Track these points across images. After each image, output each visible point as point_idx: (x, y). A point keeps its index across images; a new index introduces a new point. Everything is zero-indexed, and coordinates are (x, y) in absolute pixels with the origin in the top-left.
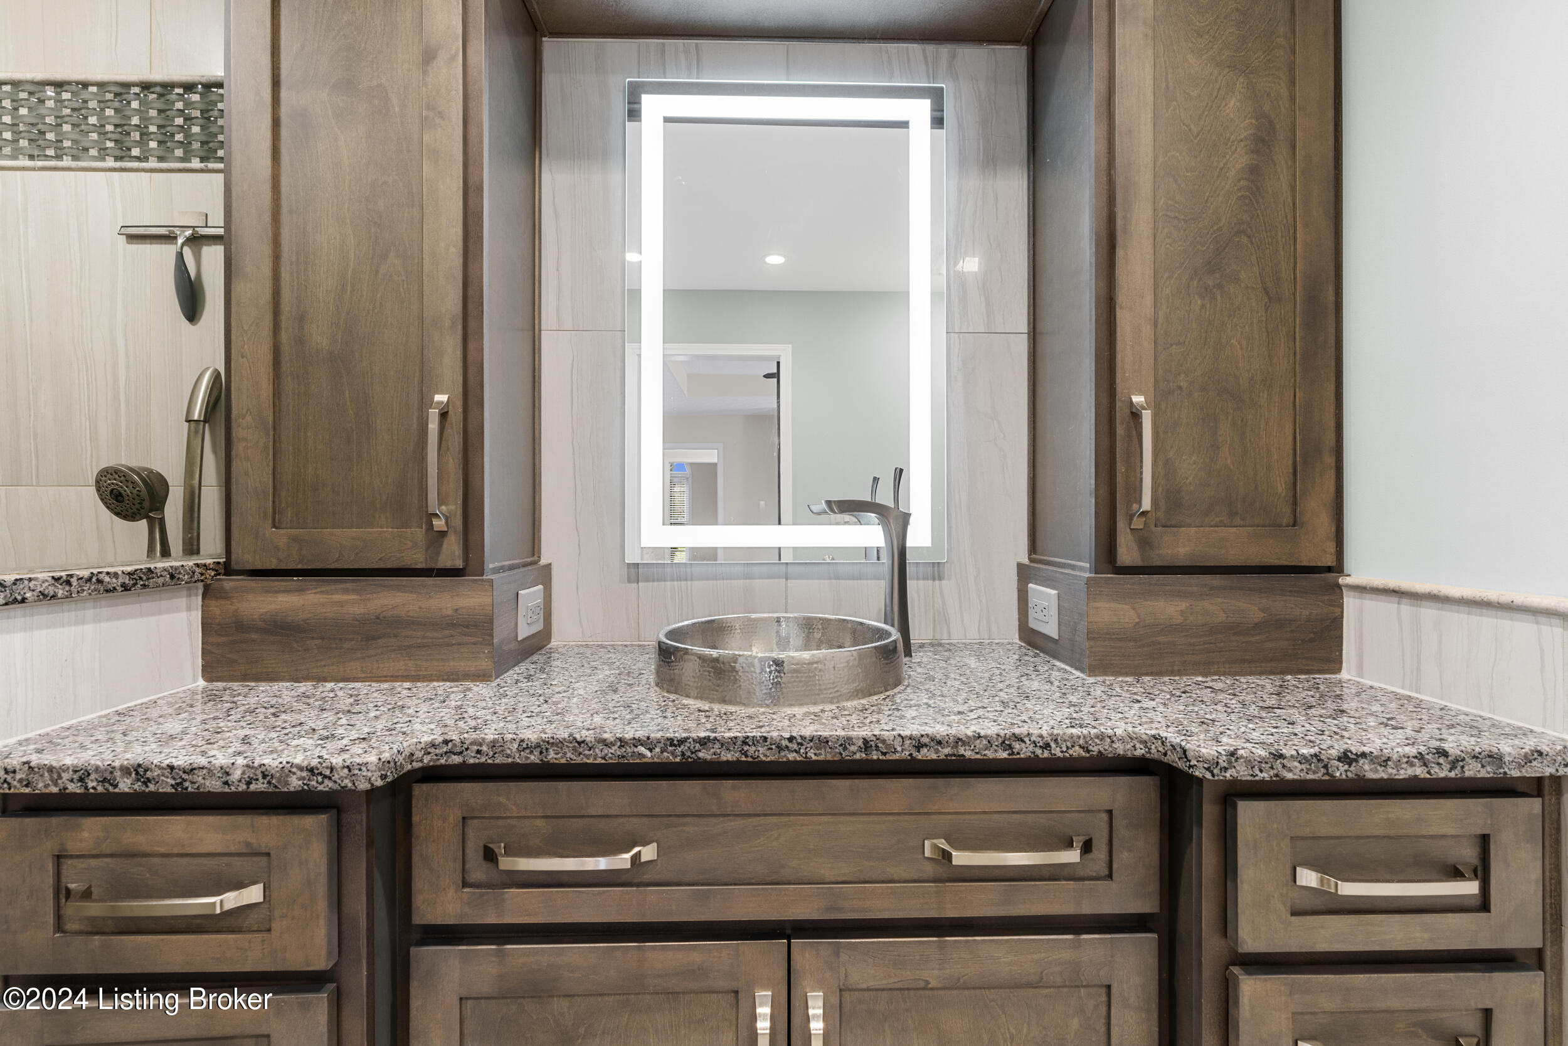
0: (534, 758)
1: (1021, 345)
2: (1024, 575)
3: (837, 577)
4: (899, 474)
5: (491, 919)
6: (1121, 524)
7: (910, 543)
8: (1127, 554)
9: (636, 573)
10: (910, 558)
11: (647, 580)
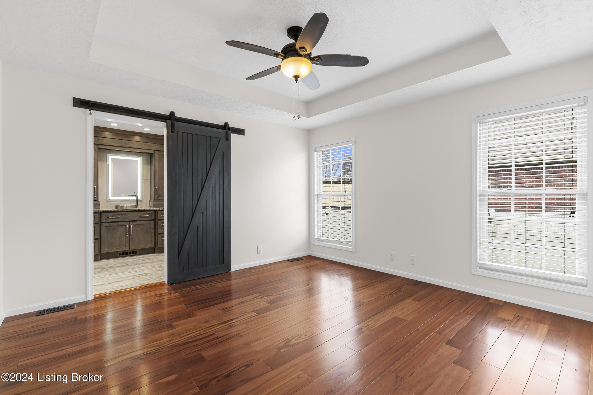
0: (111, 211)
1: (150, 181)
2: (150, 201)
3: (131, 202)
4: (137, 192)
5: (107, 221)
6: (155, 197)
7: (138, 199)
8: (156, 199)
9: (108, 202)
10: (138, 200)
11: (109, 202)
